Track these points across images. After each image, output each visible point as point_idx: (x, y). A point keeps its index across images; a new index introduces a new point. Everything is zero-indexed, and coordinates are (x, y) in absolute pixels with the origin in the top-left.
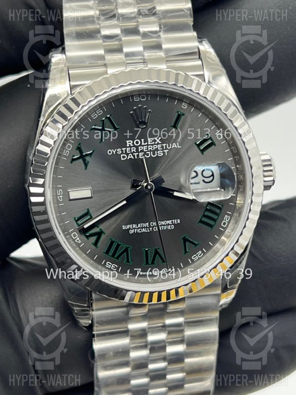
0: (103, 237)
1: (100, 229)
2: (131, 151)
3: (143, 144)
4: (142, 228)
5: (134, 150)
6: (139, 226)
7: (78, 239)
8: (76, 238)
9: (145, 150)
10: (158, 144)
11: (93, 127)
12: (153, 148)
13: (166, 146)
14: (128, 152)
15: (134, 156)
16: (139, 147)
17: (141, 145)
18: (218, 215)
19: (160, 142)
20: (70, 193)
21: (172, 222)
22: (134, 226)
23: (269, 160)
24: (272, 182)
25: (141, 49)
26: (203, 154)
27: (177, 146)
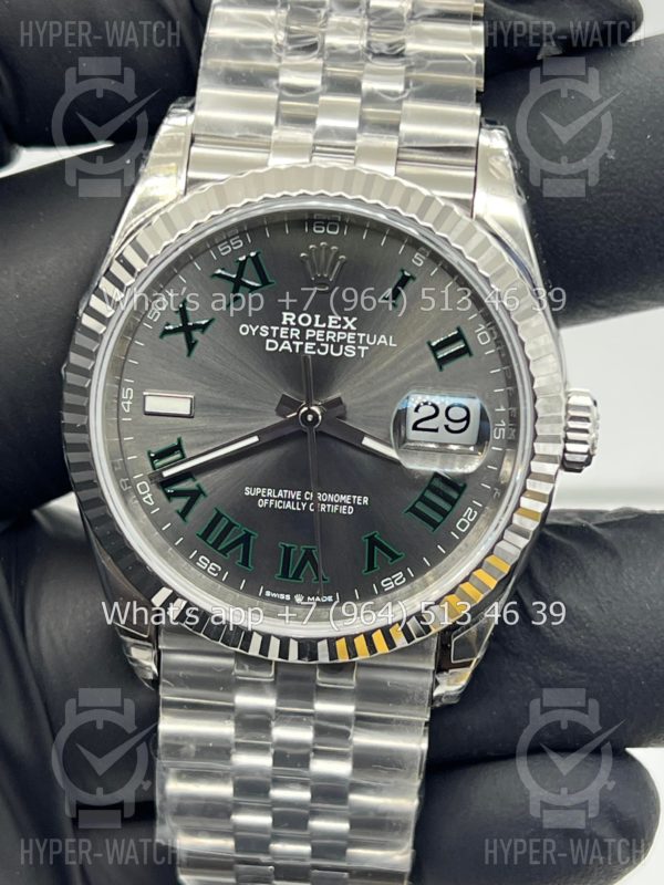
0: (201, 502)
1: (198, 486)
2: (289, 334)
3: (317, 325)
4: (287, 500)
5: (296, 335)
6: (280, 494)
7: (148, 498)
8: (145, 495)
9: (318, 339)
10: (349, 330)
11: (219, 271)
12: (336, 338)
13: (364, 338)
14: (282, 336)
15: (293, 347)
16: (308, 331)
17: (311, 327)
18: (453, 502)
19: (353, 328)
20: (148, 399)
21: (351, 500)
22: (270, 492)
23: (587, 408)
24: (586, 456)
25: (354, 124)
26: (441, 368)
27: (388, 342)
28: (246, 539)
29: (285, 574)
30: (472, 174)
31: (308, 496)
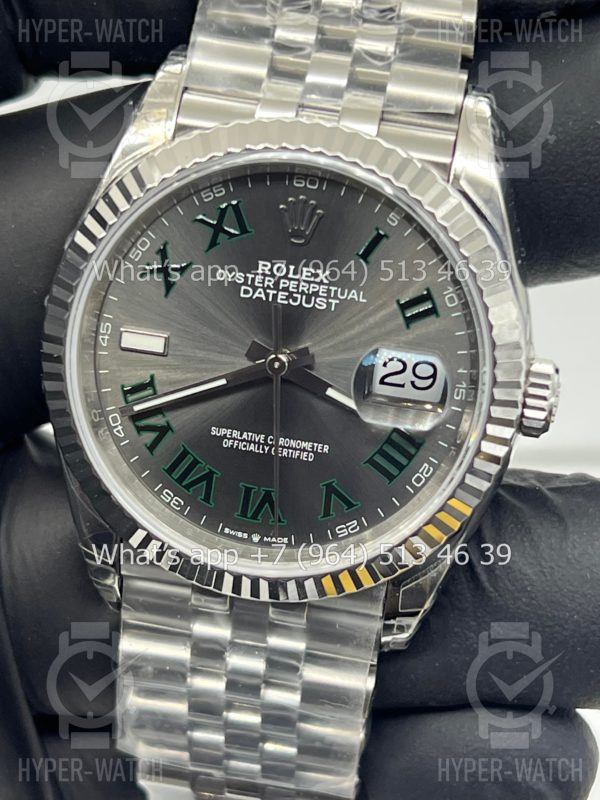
0: (169, 438)
1: (167, 423)
2: (263, 283)
3: (291, 275)
4: (250, 442)
5: (271, 284)
6: (245, 436)
7: (119, 429)
8: (116, 427)
9: (291, 289)
10: (321, 283)
11: (201, 217)
12: (308, 290)
13: (336, 292)
14: (256, 284)
15: (267, 295)
16: (282, 281)
17: (285, 277)
18: (410, 457)
19: (325, 281)
20: (124, 335)
21: (313, 448)
22: (236, 434)
23: (547, 376)
24: (543, 422)
25: (343, 82)
26: (408, 327)
27: (359, 298)
28: (209, 477)
29: (244, 513)
30: (453, 138)
31: (271, 440)
